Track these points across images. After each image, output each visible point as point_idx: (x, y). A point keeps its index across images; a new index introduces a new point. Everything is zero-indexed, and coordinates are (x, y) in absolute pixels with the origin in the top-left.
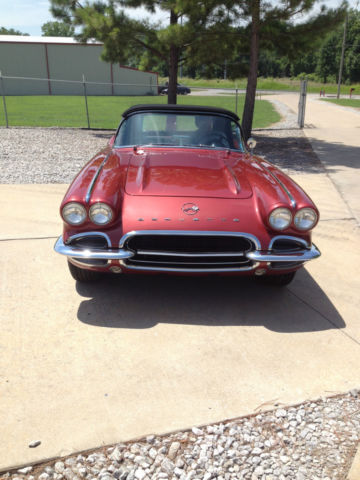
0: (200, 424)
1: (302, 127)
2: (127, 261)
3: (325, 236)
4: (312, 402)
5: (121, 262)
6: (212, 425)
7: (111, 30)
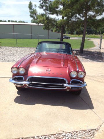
0: (37, 135)
1: (100, 48)
2: (29, 85)
3: (97, 81)
4: (75, 132)
5: (27, 85)
6: (41, 136)
7: (45, 21)
